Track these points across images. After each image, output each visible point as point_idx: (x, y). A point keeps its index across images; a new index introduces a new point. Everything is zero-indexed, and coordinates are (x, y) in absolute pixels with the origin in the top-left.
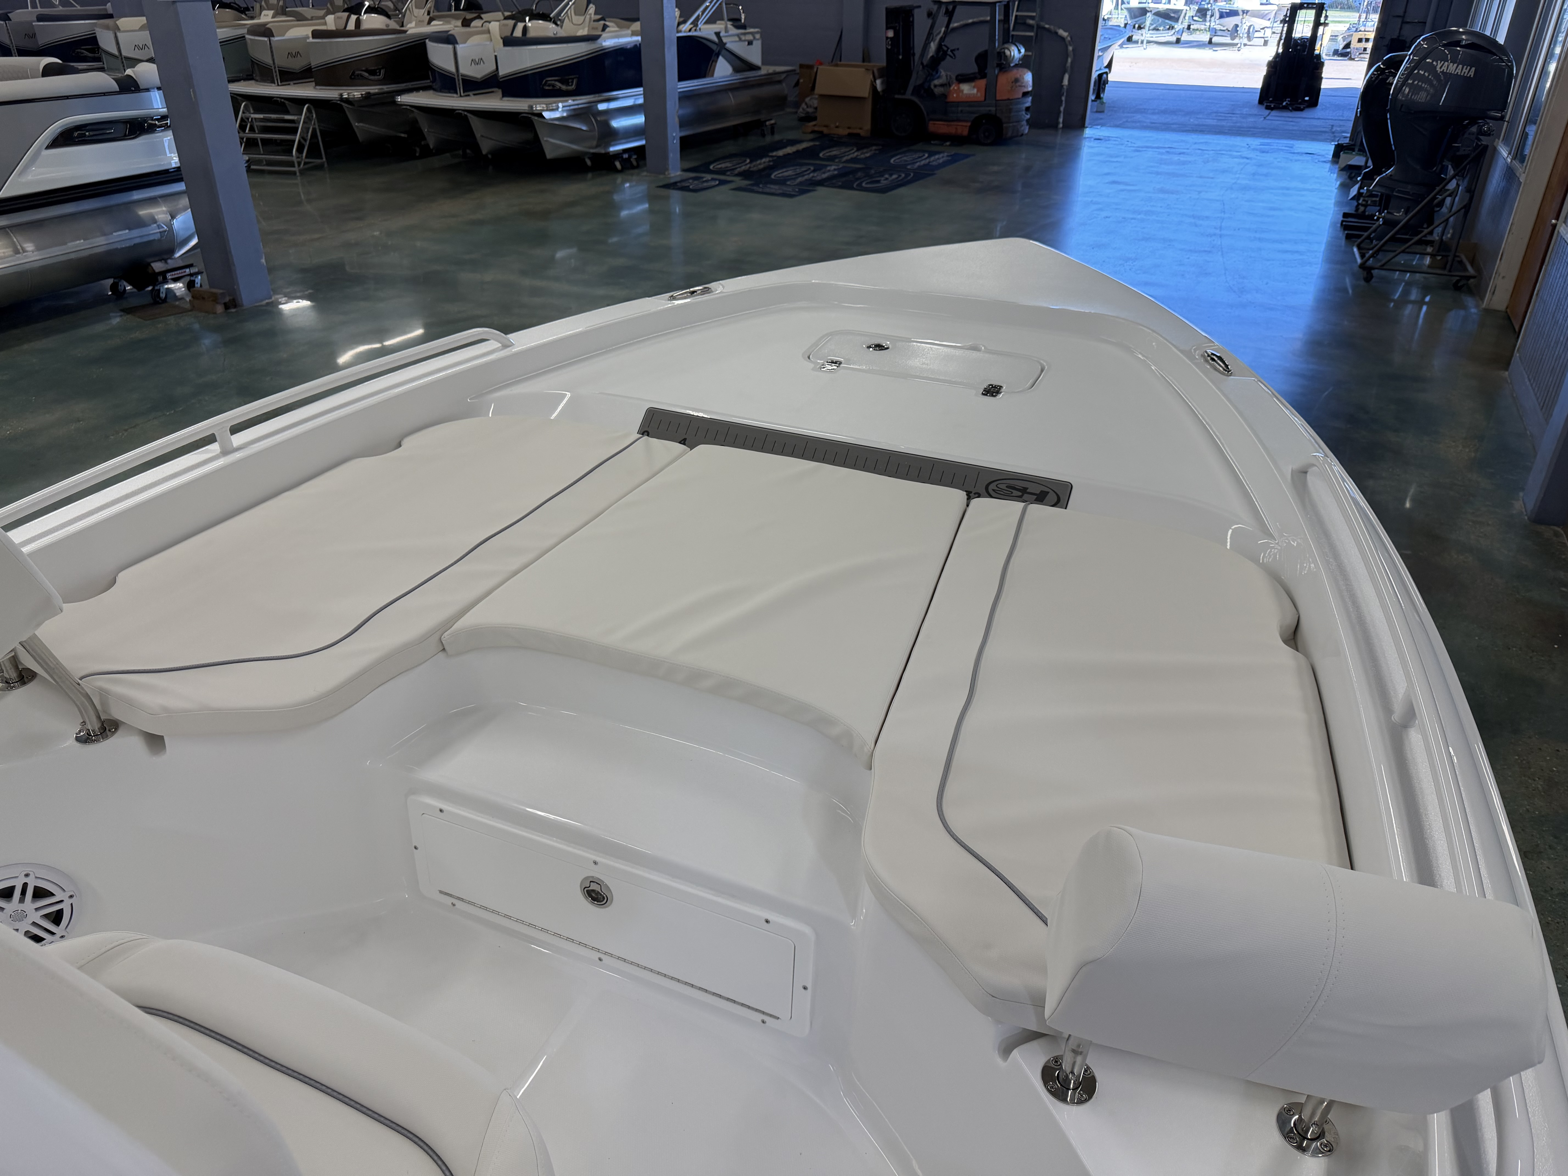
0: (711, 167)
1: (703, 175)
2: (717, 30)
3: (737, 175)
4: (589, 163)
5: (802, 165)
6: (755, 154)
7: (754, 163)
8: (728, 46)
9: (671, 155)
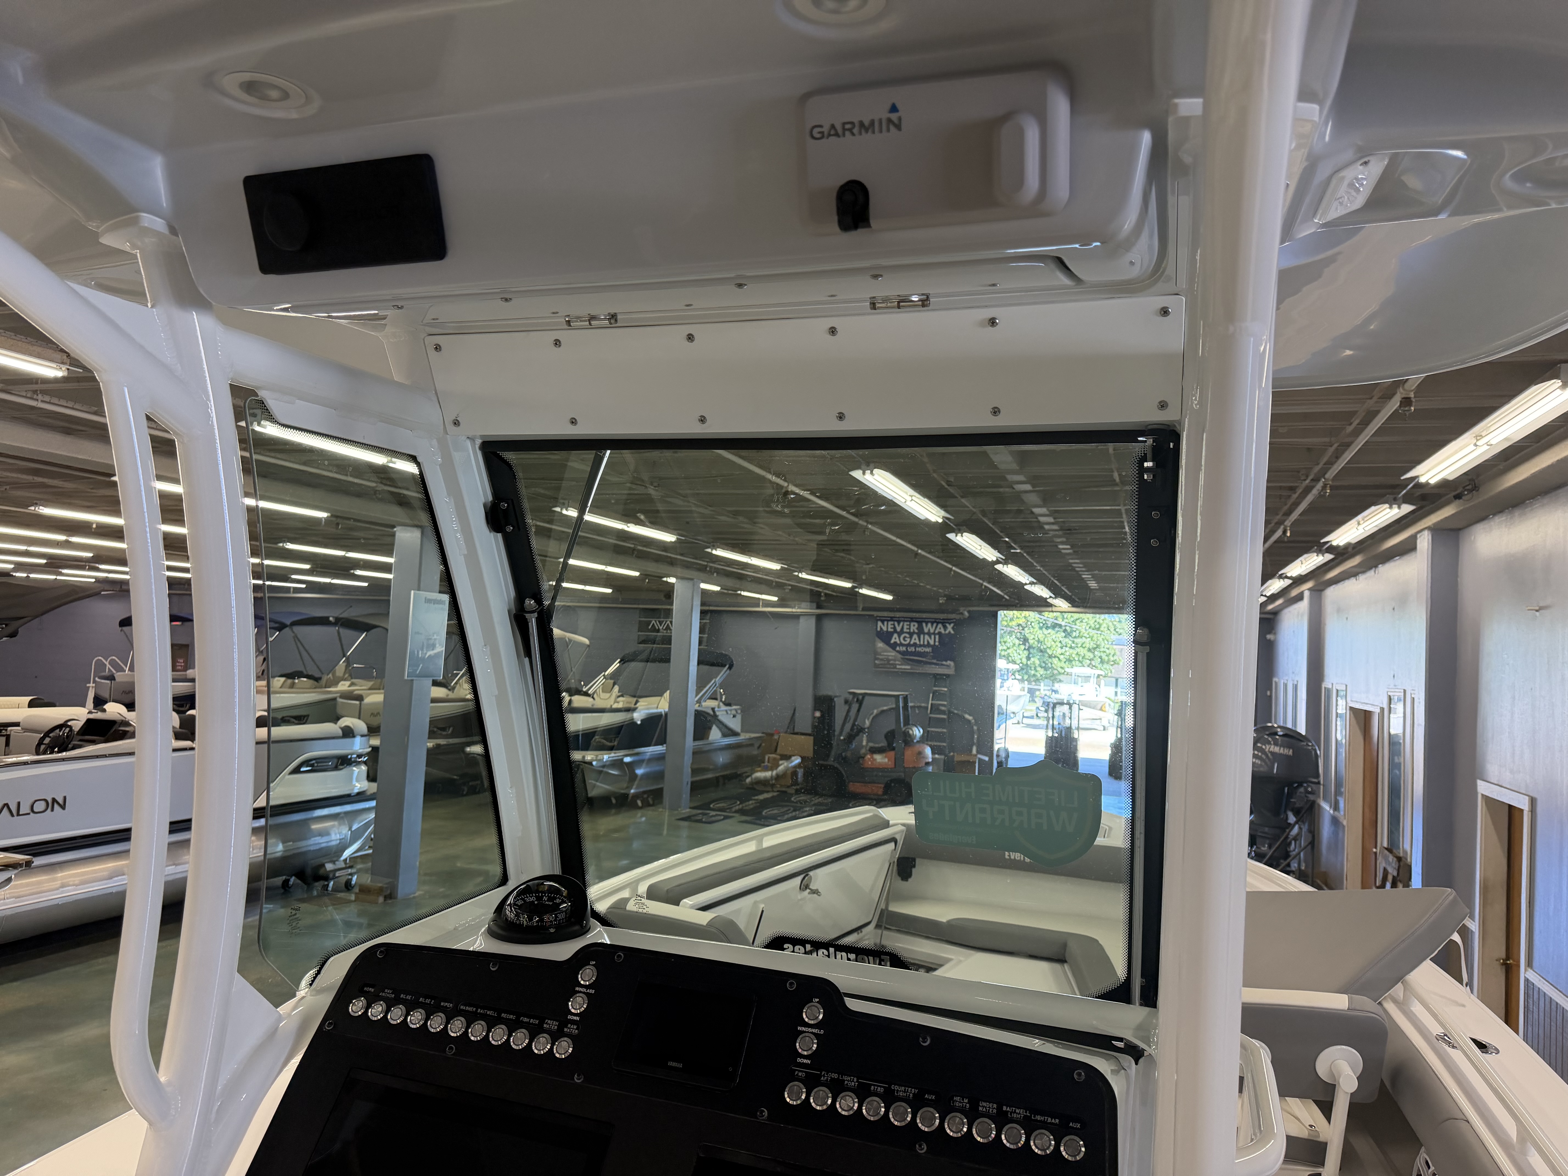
0: (711, 806)
1: (708, 812)
2: (713, 706)
3: (736, 812)
4: (614, 801)
5: (783, 806)
6: (743, 799)
7: (744, 805)
8: (720, 718)
9: (684, 796)
